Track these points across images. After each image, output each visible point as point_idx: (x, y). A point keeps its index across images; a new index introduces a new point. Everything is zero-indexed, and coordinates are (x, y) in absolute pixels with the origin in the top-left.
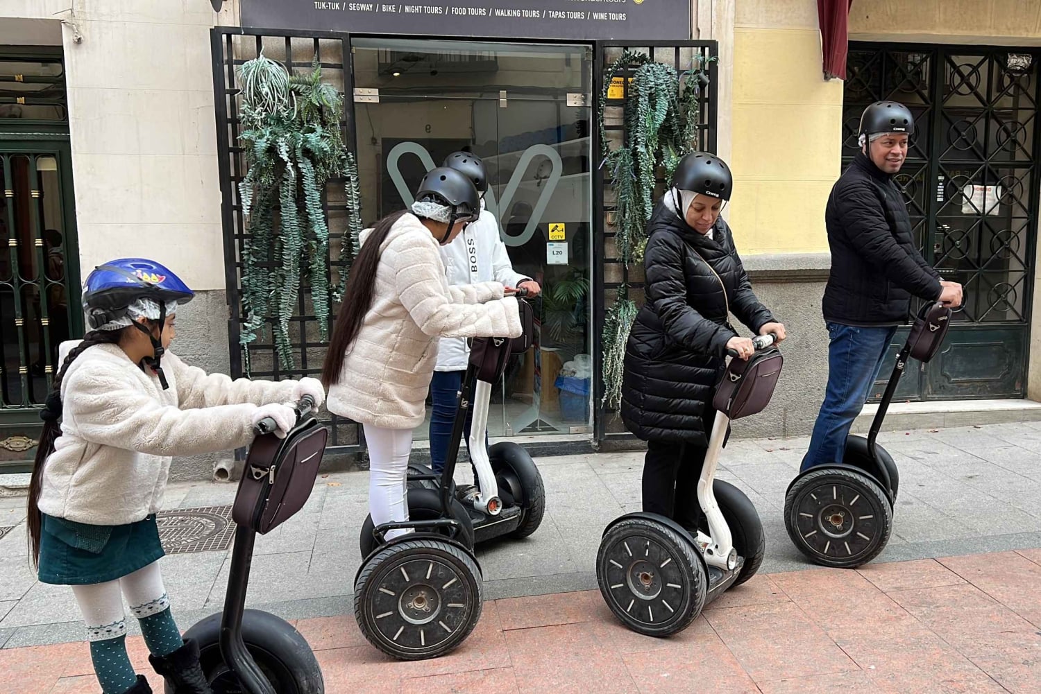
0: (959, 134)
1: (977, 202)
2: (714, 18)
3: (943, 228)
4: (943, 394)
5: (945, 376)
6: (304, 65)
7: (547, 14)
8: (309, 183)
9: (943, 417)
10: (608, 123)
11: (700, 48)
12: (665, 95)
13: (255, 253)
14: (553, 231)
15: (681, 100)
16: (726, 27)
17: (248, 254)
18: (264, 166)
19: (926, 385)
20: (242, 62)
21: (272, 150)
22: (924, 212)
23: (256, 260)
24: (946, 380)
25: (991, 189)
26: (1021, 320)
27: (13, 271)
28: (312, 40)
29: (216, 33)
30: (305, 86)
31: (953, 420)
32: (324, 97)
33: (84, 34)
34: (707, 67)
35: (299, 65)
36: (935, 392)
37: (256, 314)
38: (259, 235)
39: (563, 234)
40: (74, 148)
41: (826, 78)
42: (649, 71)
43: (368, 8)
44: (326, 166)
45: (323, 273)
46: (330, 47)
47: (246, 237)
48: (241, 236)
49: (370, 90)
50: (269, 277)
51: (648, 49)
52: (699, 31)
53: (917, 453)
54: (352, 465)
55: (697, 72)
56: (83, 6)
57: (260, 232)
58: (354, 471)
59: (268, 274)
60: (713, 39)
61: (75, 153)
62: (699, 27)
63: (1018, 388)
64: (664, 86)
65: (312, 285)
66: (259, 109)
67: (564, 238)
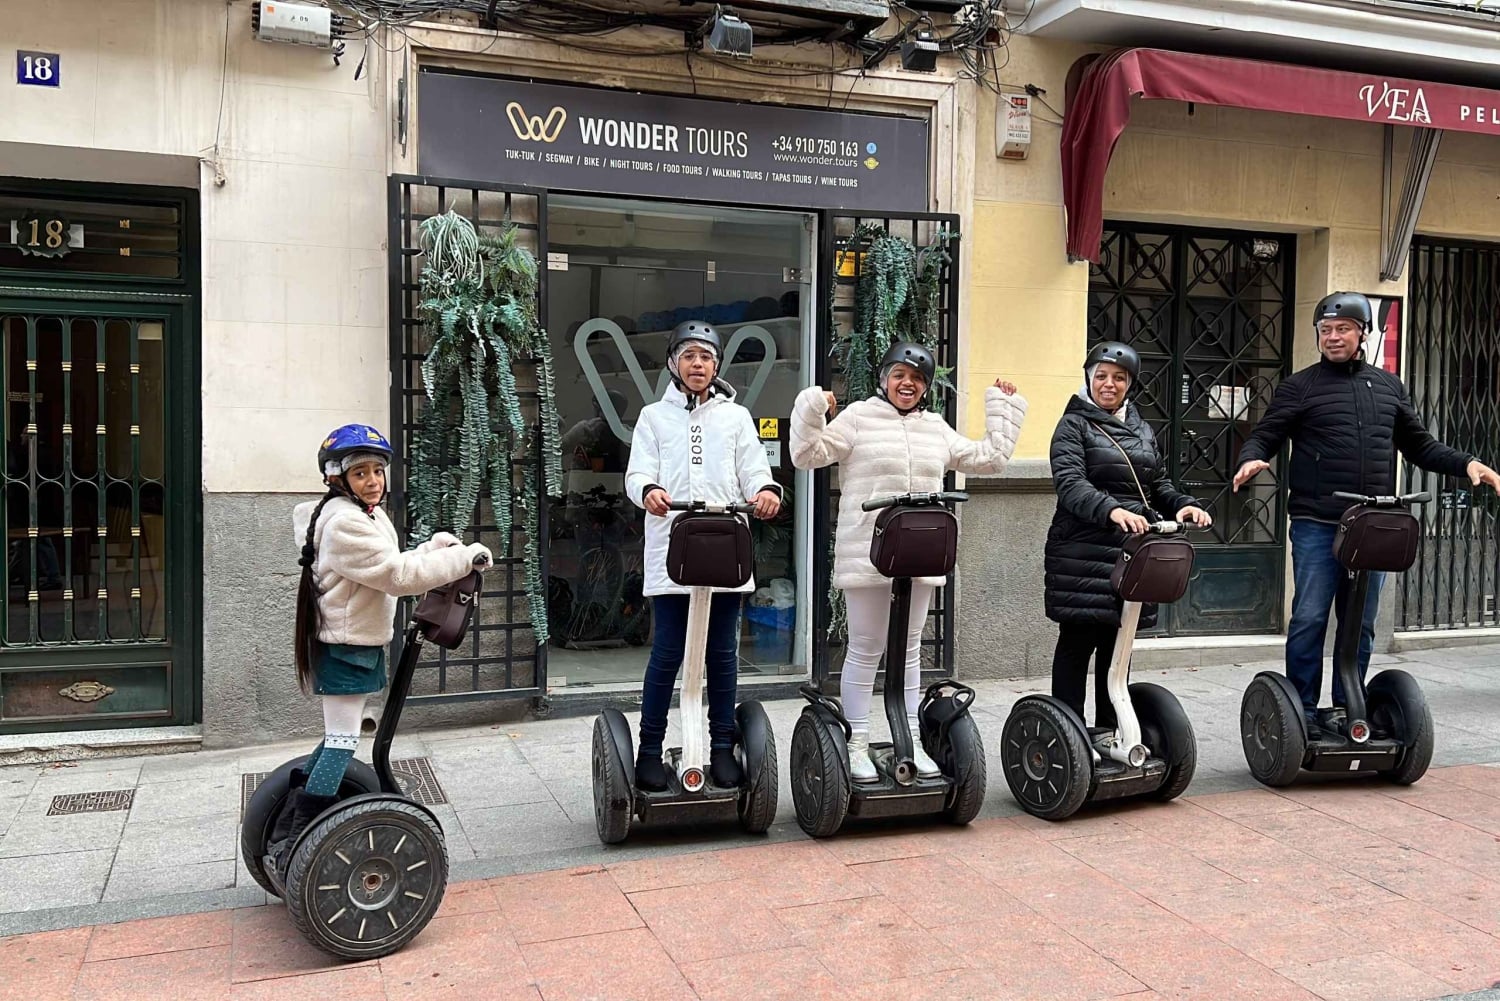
0: (1204, 327)
1: (1224, 404)
2: (955, 190)
3: (1189, 434)
4: (1193, 628)
5: (1194, 606)
6: (493, 224)
7: (771, 176)
8: (503, 364)
9: (1198, 654)
10: (836, 303)
11: (939, 223)
12: (905, 275)
13: (425, 448)
14: (764, 427)
15: (922, 280)
16: (966, 199)
17: (417, 449)
18: (451, 342)
19: (1174, 618)
20: (422, 218)
21: (462, 326)
22: (1168, 415)
23: (426, 456)
24: (1196, 612)
25: (1239, 390)
26: (1274, 542)
27: (99, 466)
28: (502, 196)
29: (393, 181)
30: (494, 249)
31: (1209, 657)
32: (522, 263)
33: (228, 175)
34: (947, 244)
35: (487, 223)
36: (1183, 626)
37: (424, 522)
38: (432, 426)
39: (776, 431)
40: (206, 313)
41: (1071, 261)
42: (885, 246)
43: (567, 160)
44: (517, 344)
45: (505, 473)
46: (521, 203)
47: (416, 427)
48: (410, 426)
49: (558, 255)
50: (441, 477)
51: (883, 221)
52: (937, 202)
53: (1186, 692)
54: (526, 714)
55: (937, 249)
56: (228, 143)
57: (433, 422)
58: (530, 721)
59: (440, 473)
60: (953, 212)
61: (207, 320)
62: (938, 197)
63: (1273, 622)
64: (903, 264)
65: (491, 488)
66: (447, 275)
67: (776, 436)
